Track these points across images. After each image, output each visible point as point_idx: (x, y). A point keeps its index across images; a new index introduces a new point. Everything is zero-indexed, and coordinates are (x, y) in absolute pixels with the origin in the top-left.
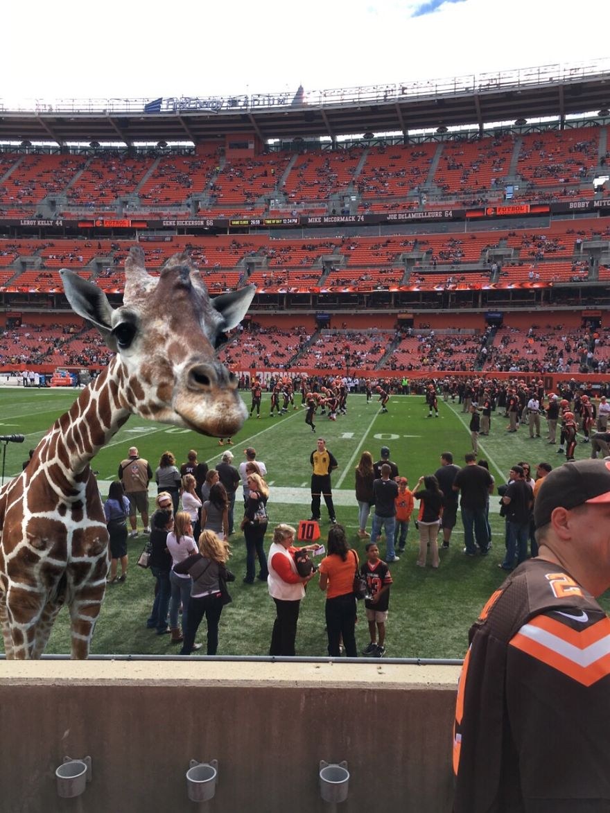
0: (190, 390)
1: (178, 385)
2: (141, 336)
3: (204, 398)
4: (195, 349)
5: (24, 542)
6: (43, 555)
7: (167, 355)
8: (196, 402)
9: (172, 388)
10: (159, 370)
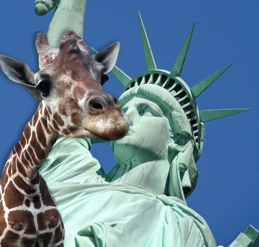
0: (91, 114)
1: (84, 113)
2: (55, 87)
3: (101, 117)
4: (89, 89)
5: (8, 228)
6: (21, 233)
7: (73, 95)
8: (97, 120)
9: (80, 115)
10: (70, 106)
